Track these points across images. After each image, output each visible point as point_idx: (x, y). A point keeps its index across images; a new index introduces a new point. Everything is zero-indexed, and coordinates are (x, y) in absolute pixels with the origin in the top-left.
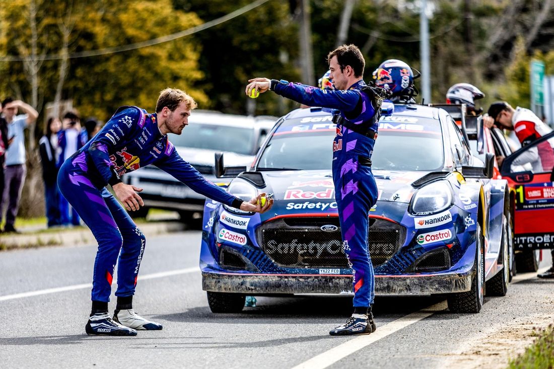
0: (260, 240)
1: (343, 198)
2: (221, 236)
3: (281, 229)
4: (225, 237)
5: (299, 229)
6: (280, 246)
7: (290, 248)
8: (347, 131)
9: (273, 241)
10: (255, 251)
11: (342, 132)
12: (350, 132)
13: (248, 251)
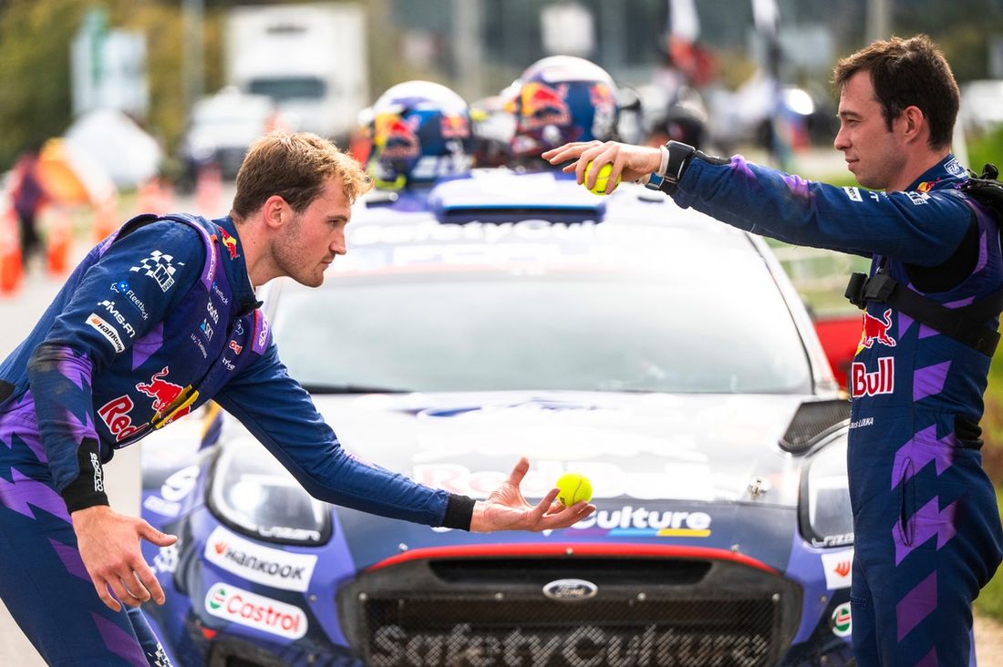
0: (351, 624)
1: (899, 559)
2: (215, 606)
3: (418, 592)
4: (230, 611)
5: (475, 593)
6: (415, 643)
7: (445, 649)
8: (913, 331)
9: (394, 631)
10: (334, 659)
11: (893, 332)
12: (925, 333)
13: (311, 658)
